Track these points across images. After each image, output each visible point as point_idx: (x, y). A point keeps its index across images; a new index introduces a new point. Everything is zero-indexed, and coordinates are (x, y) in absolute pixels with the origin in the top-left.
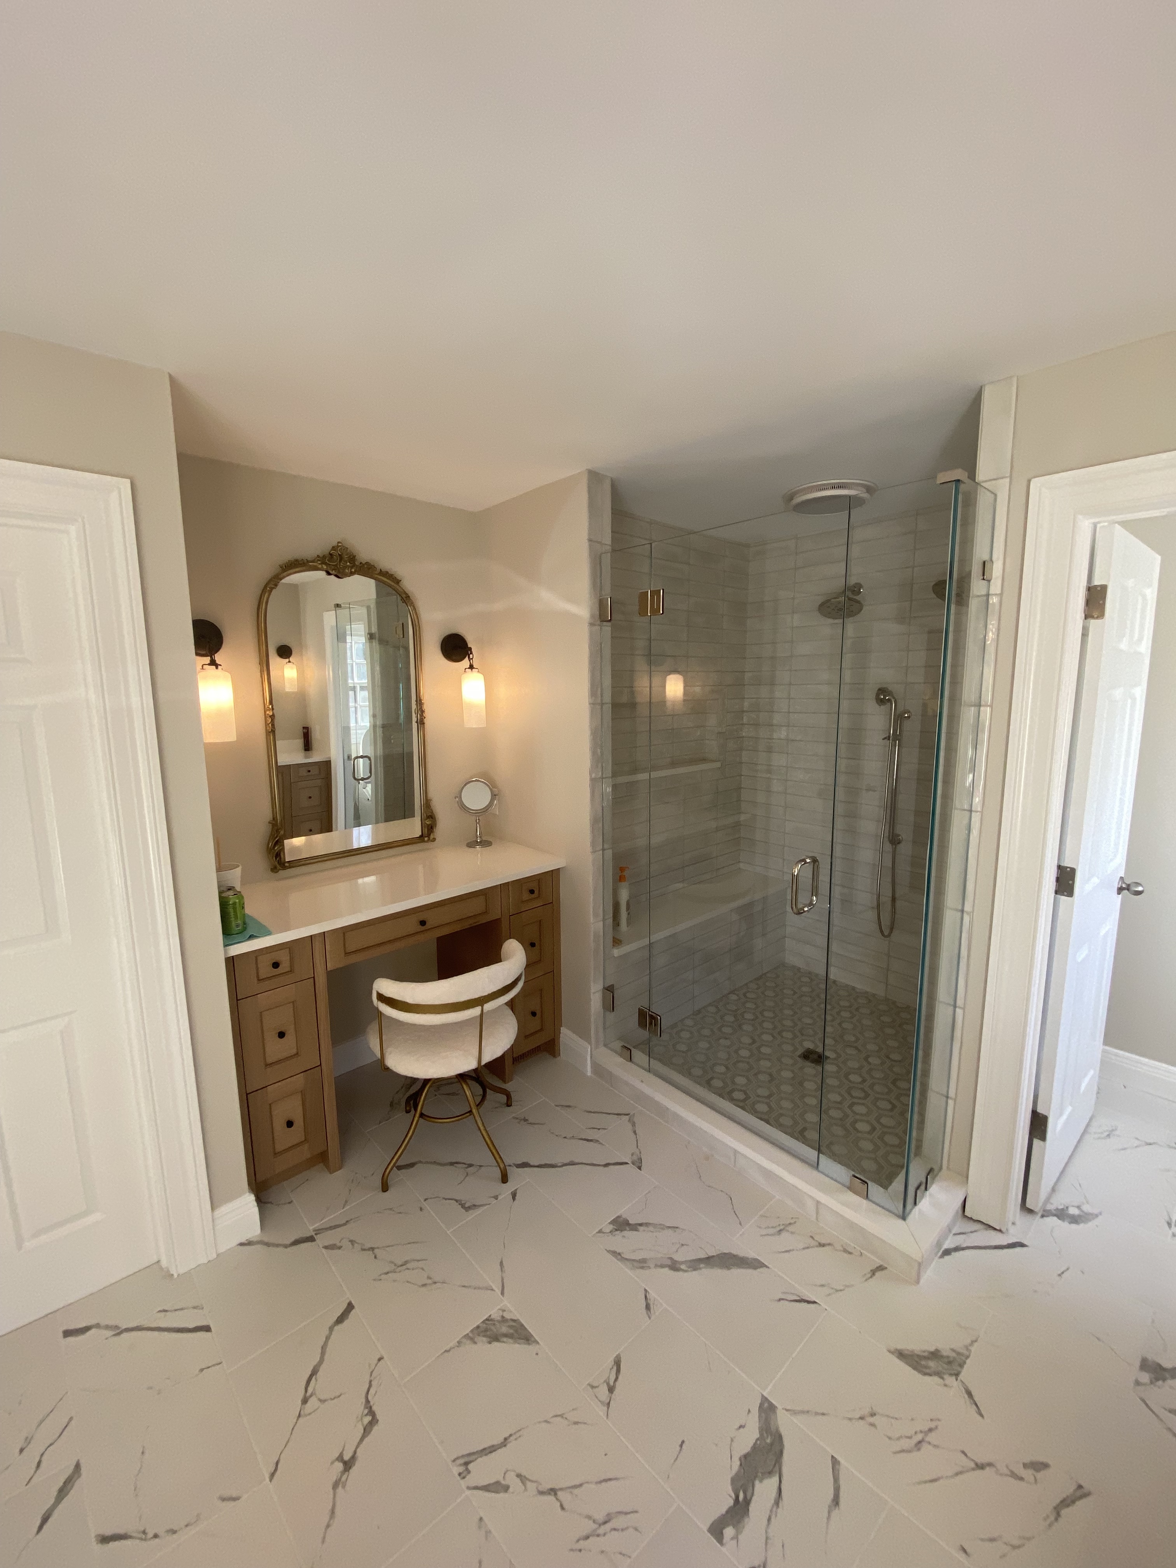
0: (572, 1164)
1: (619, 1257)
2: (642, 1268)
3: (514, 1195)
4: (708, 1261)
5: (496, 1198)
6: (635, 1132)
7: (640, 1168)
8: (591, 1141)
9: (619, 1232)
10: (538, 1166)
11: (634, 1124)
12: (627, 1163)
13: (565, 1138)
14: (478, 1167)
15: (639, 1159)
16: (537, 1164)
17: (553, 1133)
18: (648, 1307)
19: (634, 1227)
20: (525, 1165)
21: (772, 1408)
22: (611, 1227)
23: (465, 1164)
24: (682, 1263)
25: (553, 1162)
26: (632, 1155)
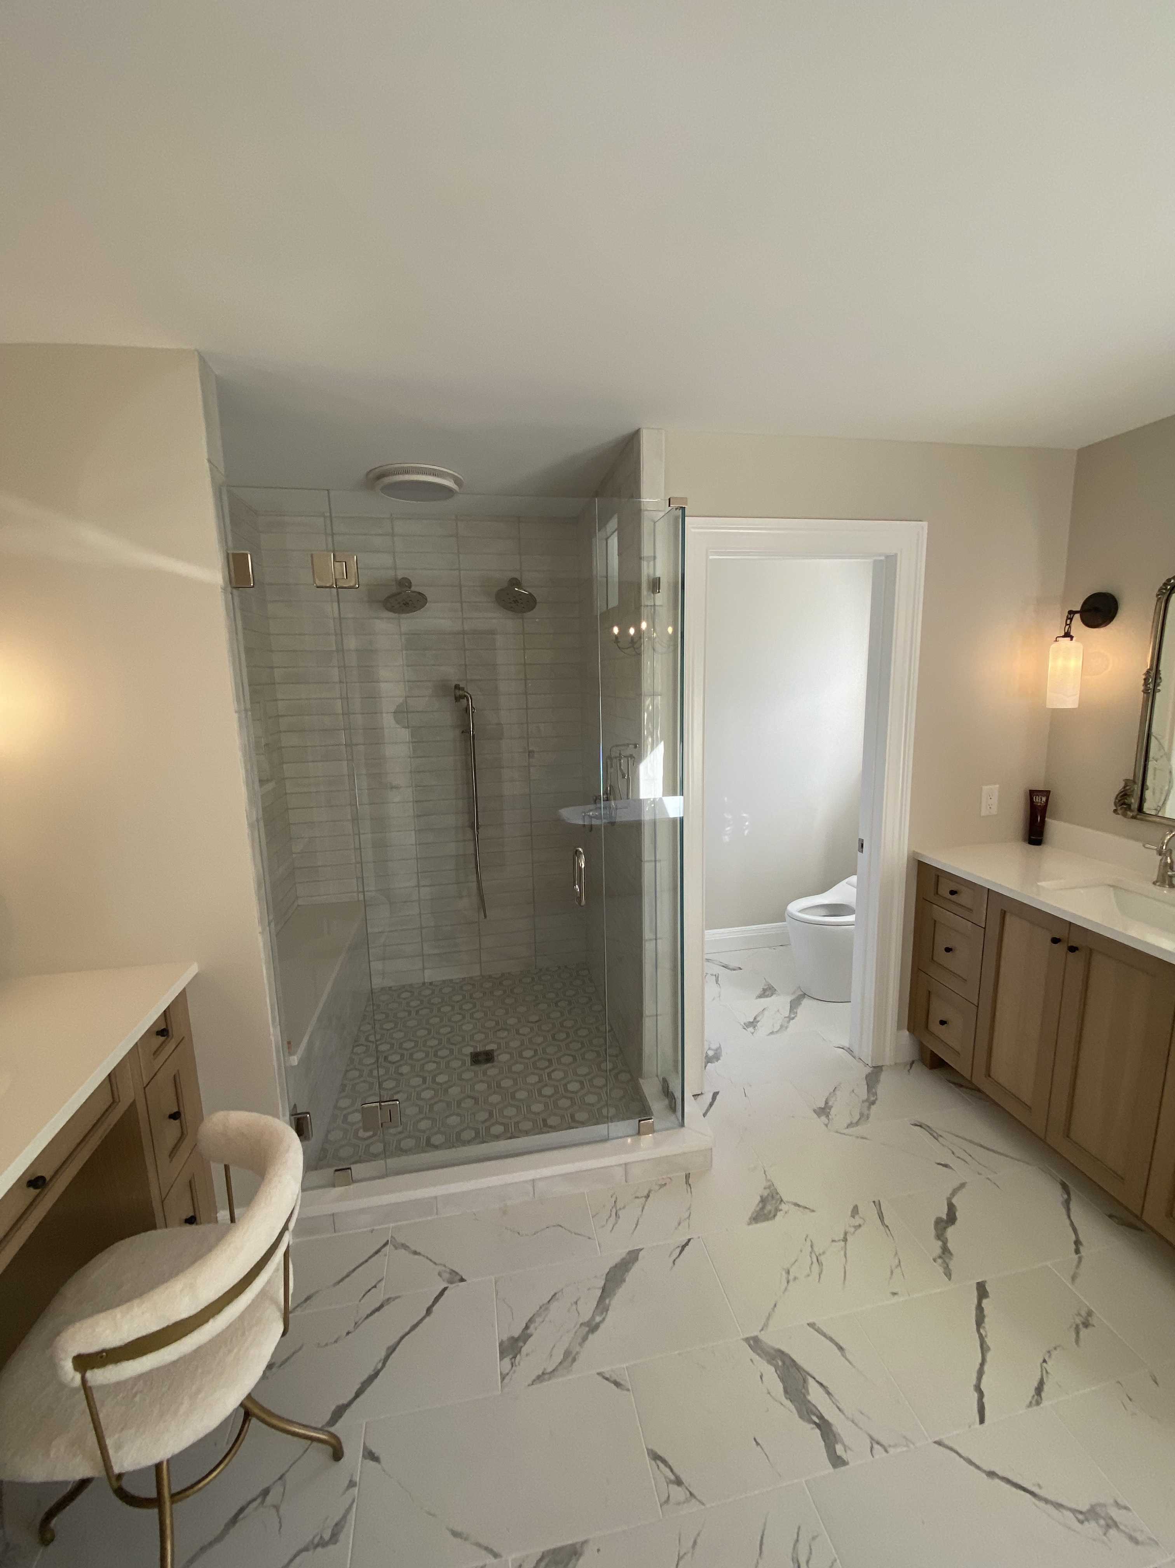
0: (392, 1350)
1: (547, 1377)
2: (574, 1360)
3: (371, 1456)
4: (606, 1292)
5: (352, 1484)
6: (415, 1253)
7: (462, 1280)
8: (382, 1306)
9: (518, 1356)
10: (358, 1395)
11: (404, 1246)
12: (445, 1289)
13: (348, 1333)
14: (280, 1482)
15: (450, 1273)
16: (353, 1395)
17: (327, 1345)
18: (617, 1384)
19: (525, 1336)
20: (339, 1412)
21: (756, 1339)
22: (507, 1361)
23: (254, 1500)
24: (593, 1317)
25: (370, 1371)
26: (440, 1274)
